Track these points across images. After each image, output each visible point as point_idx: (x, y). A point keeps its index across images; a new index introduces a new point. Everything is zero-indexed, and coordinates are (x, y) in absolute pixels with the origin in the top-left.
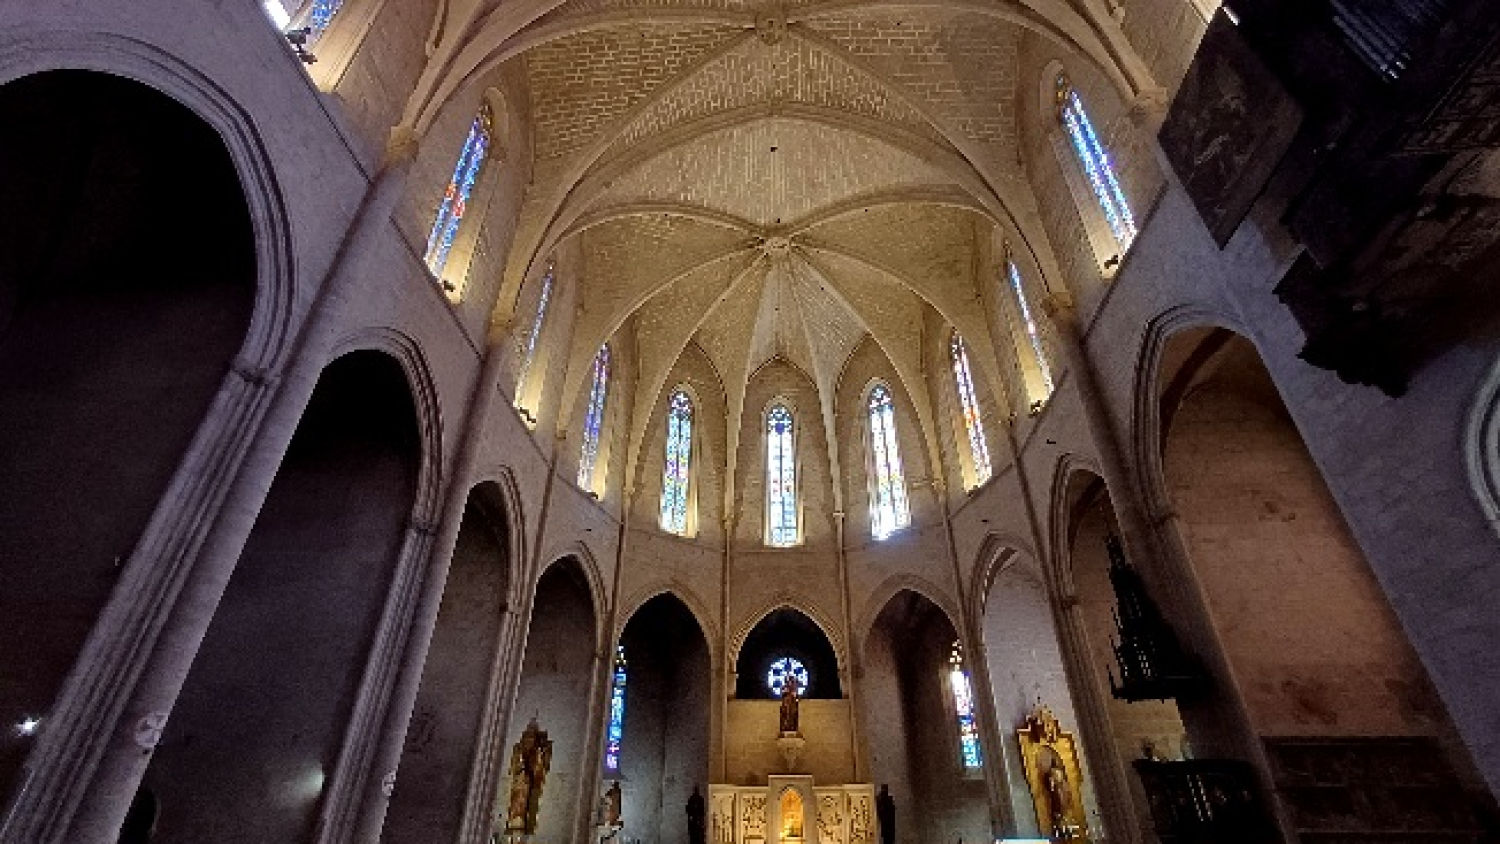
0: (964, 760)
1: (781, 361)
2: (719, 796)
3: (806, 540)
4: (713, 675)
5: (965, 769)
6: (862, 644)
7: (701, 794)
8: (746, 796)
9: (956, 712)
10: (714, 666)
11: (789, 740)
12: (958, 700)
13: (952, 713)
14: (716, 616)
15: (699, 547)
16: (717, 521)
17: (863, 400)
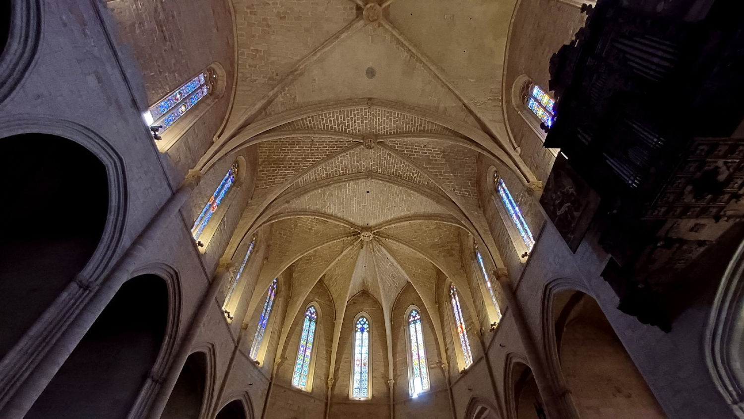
1: (365, 293)
3: (373, 396)
15: (312, 397)
16: (324, 382)
17: (406, 316)
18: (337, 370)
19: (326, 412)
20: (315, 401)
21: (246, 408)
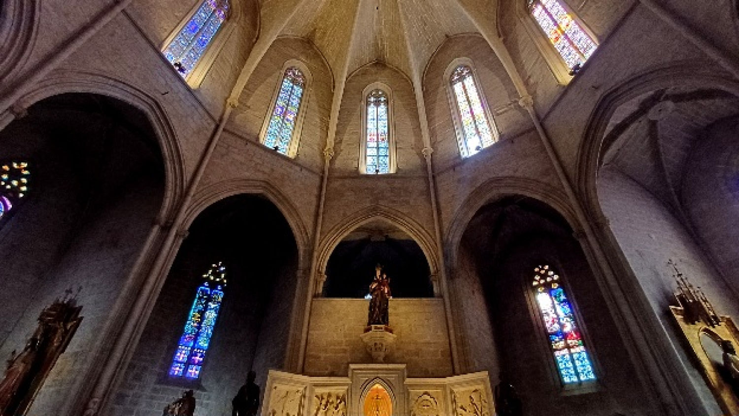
0: (560, 377)
1: (380, 63)
2: (282, 388)
3: (398, 169)
4: (300, 273)
5: (562, 384)
6: (454, 248)
7: (257, 382)
8: (319, 391)
9: (545, 330)
10: (301, 264)
11: (377, 333)
12: (546, 318)
13: (542, 330)
14: (308, 221)
15: (297, 165)
16: (317, 153)
17: (446, 76)
18: (338, 142)
19: (320, 188)
20: (301, 170)
21: (159, 131)
